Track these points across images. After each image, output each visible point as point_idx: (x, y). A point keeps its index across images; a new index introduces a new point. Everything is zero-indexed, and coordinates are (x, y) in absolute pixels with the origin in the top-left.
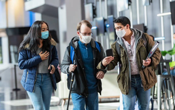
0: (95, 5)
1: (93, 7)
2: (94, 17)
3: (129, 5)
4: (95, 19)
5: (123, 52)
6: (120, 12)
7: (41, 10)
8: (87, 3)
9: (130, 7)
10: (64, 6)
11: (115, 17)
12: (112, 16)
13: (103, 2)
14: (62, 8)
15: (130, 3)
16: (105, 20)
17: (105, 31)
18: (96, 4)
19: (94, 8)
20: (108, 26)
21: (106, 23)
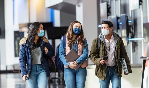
0: (109, 4)
1: (108, 5)
2: (108, 15)
3: (140, 4)
4: (109, 17)
5: (104, 47)
6: (132, 11)
7: (60, 7)
8: (103, 2)
9: (141, 6)
10: (81, 4)
11: (127, 15)
12: (124, 14)
13: (117, 1)
14: (79, 6)
15: (141, 3)
16: (118, 18)
17: (118, 28)
18: (111, 3)
19: (109, 7)
20: (121, 23)
21: (119, 20)
